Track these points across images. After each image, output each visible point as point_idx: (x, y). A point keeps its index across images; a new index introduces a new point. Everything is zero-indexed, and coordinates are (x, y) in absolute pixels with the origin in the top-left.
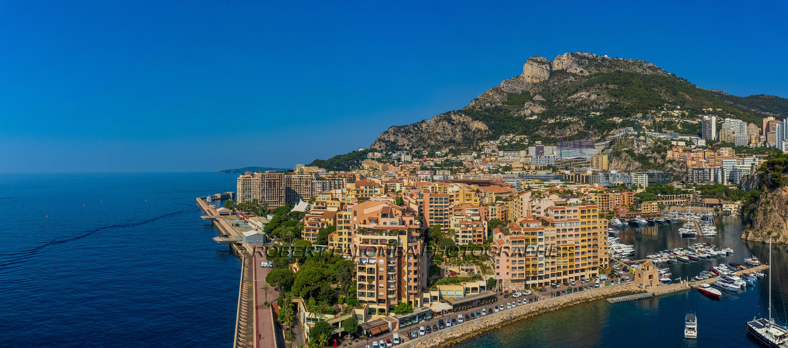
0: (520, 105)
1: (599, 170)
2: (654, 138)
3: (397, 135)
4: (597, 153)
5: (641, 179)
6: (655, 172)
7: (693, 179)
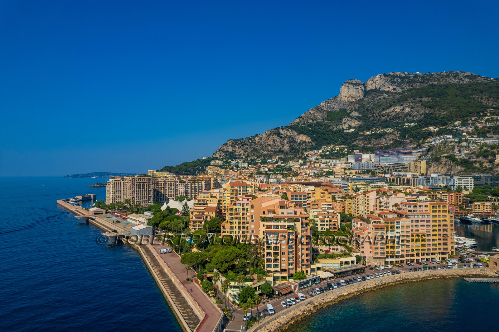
0: (338, 121)
1: (419, 174)
2: (478, 144)
3: (235, 147)
4: (415, 159)
5: (466, 182)
6: (482, 175)
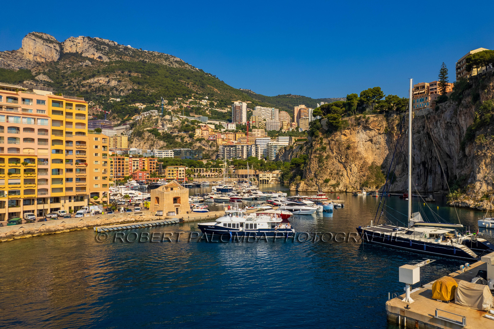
2: (181, 119)
5: (166, 155)
6: (182, 149)
7: (224, 156)
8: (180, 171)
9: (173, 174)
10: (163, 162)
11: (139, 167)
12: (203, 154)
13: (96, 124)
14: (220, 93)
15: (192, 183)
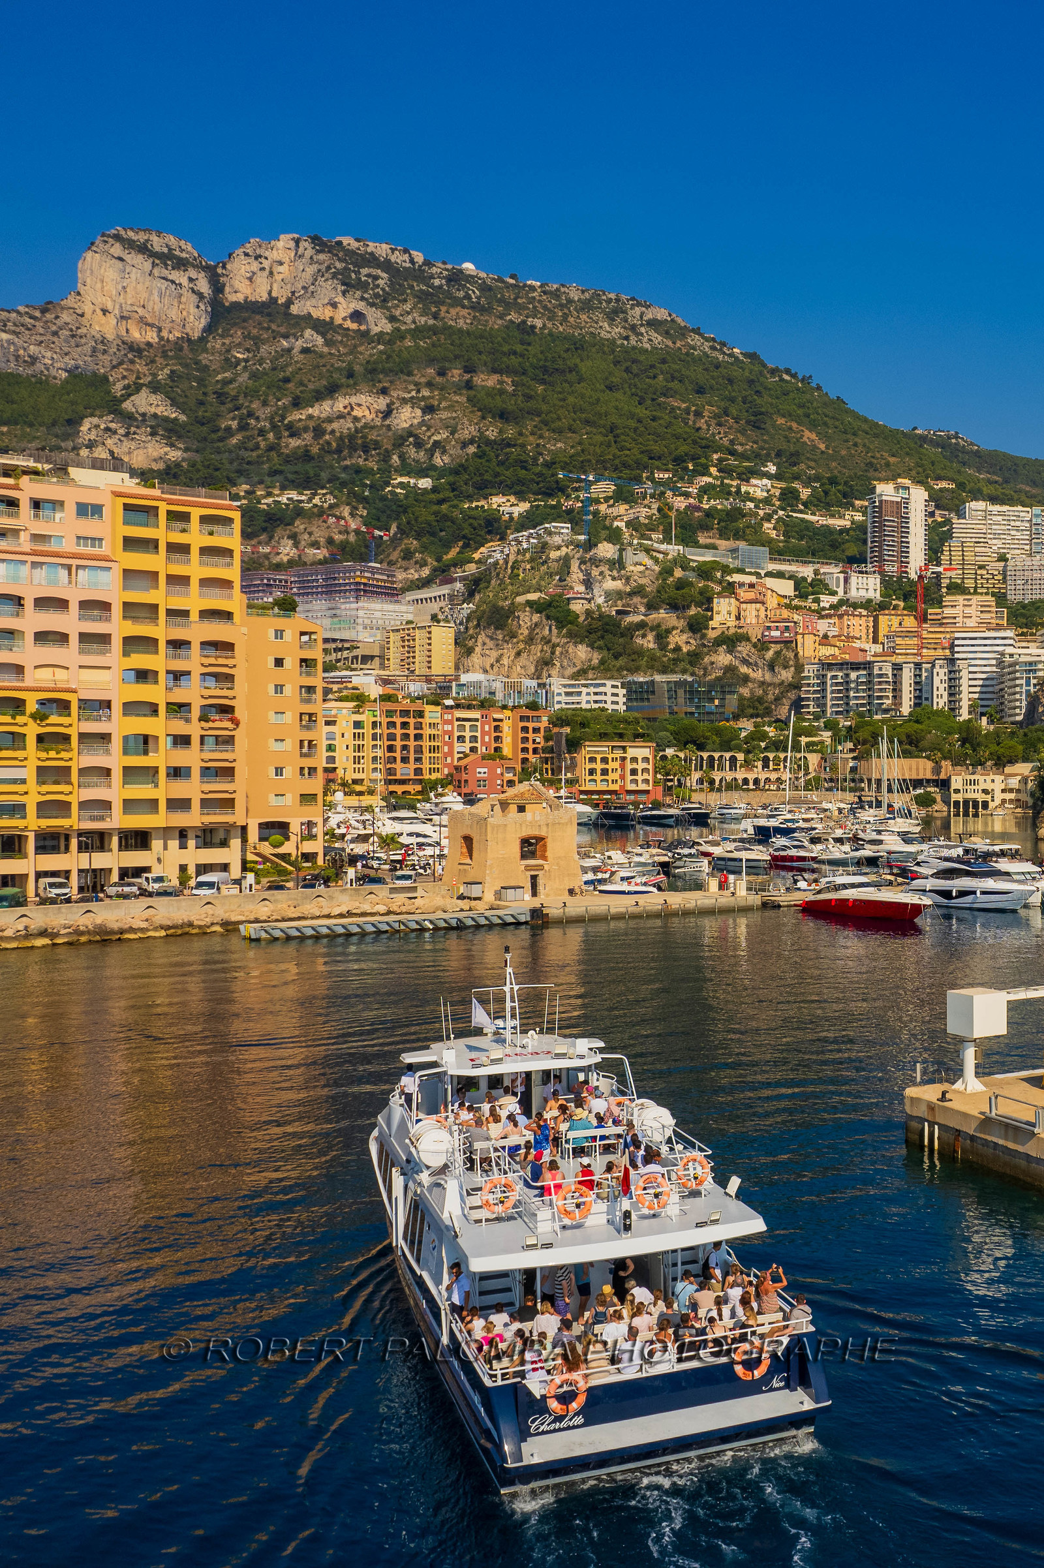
2: (661, 556)
4: (408, 617)
5: (596, 702)
6: (658, 678)
7: (825, 705)
8: (634, 760)
9: (605, 772)
10: (568, 725)
11: (478, 745)
12: (741, 698)
13: (335, 579)
14: (827, 448)
15: (678, 808)
